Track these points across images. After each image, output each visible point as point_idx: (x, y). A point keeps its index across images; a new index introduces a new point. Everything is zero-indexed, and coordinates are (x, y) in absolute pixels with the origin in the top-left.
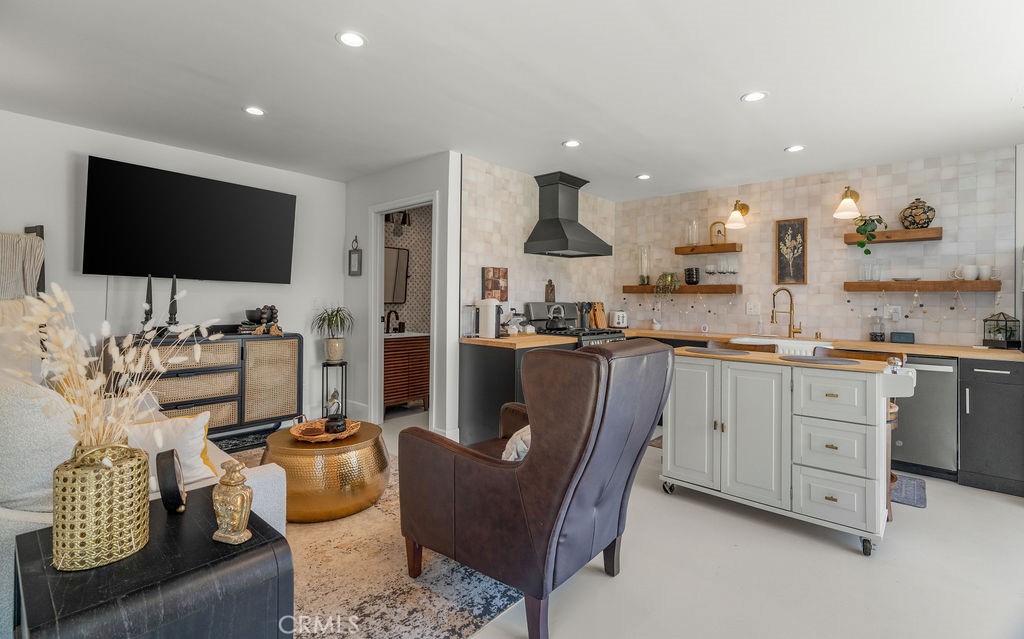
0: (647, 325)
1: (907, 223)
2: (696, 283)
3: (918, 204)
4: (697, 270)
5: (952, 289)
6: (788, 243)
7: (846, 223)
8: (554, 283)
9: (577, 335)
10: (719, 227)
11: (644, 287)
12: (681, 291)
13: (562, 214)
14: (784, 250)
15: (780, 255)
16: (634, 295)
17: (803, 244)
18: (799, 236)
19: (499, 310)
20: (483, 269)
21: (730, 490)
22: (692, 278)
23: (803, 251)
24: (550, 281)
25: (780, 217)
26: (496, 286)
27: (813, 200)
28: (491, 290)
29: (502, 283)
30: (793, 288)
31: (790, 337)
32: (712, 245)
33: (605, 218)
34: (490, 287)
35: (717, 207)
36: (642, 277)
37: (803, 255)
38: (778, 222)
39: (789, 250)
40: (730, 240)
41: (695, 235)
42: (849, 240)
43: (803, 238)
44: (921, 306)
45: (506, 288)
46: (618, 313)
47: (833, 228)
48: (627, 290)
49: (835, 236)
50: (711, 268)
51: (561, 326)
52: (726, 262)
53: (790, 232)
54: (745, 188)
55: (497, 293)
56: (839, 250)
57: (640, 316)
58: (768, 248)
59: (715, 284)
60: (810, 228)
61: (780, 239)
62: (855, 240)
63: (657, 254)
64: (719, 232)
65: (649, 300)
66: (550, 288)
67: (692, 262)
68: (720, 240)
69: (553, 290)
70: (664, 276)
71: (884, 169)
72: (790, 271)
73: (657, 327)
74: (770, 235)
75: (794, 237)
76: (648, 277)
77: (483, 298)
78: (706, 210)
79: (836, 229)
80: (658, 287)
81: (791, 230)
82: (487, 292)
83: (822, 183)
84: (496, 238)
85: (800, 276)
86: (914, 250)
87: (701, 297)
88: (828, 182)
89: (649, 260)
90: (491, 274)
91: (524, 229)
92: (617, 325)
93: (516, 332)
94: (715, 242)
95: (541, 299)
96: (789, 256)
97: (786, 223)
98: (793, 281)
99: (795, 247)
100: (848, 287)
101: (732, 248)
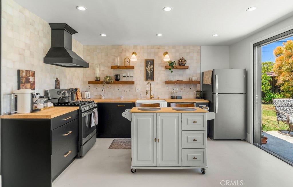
0: (98, 97)
1: (180, 64)
2: (119, 80)
3: (182, 59)
4: (119, 75)
5: (190, 83)
6: (149, 67)
7: (165, 62)
8: (59, 79)
9: (78, 105)
10: (128, 60)
11: (97, 82)
12: (114, 83)
13: (66, 45)
15: (147, 71)
16: (93, 85)
17: (153, 68)
18: (152, 65)
19: (33, 96)
20: (19, 71)
21: (161, 165)
22: (117, 78)
23: (153, 70)
24: (57, 79)
25: (146, 58)
26: (28, 81)
27: (156, 54)
28: (25, 83)
29: (31, 79)
30: (151, 82)
31: (150, 99)
32: (125, 66)
33: (80, 51)
34: (24, 81)
35: (125, 52)
36: (97, 78)
37: (153, 72)
38: (146, 60)
39: (149, 70)
40: (131, 65)
41: (118, 62)
42: (166, 68)
43: (153, 66)
44: (184, 88)
45: (34, 82)
46: (86, 93)
47: (161, 64)
48: (90, 82)
49: (162, 66)
50: (124, 75)
51: (67, 101)
52: (129, 73)
53: (149, 64)
54: (135, 47)
55: (29, 85)
56: (163, 71)
57: (95, 93)
58: (143, 68)
59: (125, 81)
60: (155, 62)
61: (147, 66)
62: (169, 68)
63: (102, 68)
64: (127, 61)
65: (100, 87)
66: (57, 82)
67: (117, 72)
68: (128, 65)
69: (59, 83)
70: (106, 77)
71: (174, 47)
72: (150, 77)
73: (103, 98)
74: (143, 64)
75: (151, 66)
76: (99, 77)
77: (19, 88)
78: (122, 53)
79: (162, 64)
80: (104, 81)
81: (150, 63)
82: (21, 85)
83: (158, 49)
84: (27, 53)
85: (152, 79)
86: (180, 72)
87: (121, 86)
88: (160, 49)
89: (99, 70)
90: (24, 74)
91: (43, 50)
92: (86, 98)
93: (43, 107)
94: (125, 65)
95: (53, 88)
96: (149, 72)
97: (148, 60)
98: (150, 80)
99: (151, 69)
100: (167, 82)
101: (132, 68)
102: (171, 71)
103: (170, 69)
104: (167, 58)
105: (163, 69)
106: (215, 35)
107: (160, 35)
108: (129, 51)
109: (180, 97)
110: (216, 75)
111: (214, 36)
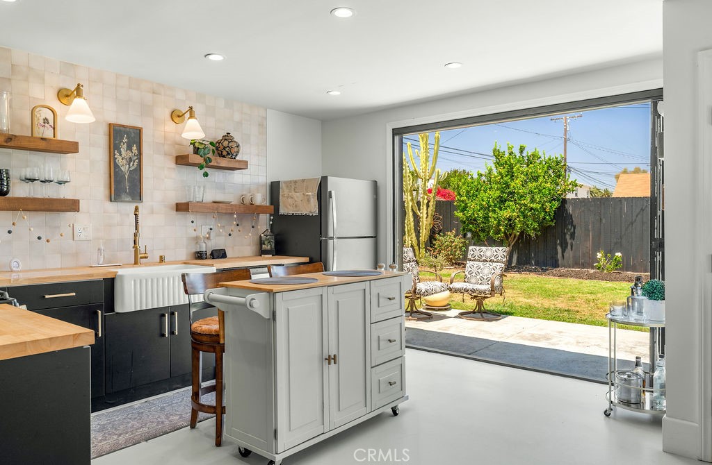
2: (7, 193)
3: (228, 137)
4: (7, 172)
6: (123, 153)
10: (46, 114)
14: (120, 161)
15: (115, 166)
17: (139, 156)
18: (135, 148)
23: (140, 165)
25: (114, 120)
27: (146, 110)
31: (136, 263)
32: (42, 139)
37: (139, 169)
38: (111, 125)
39: (125, 162)
42: (181, 161)
43: (139, 150)
44: (238, 225)
47: (164, 144)
49: (165, 153)
50: (28, 172)
53: (125, 140)
54: (69, 68)
56: (169, 168)
58: (100, 154)
60: (145, 138)
61: (114, 147)
62: (192, 162)
64: (46, 120)
68: (48, 134)
72: (126, 186)
74: (102, 140)
75: (129, 148)
81: (126, 138)
83: (154, 93)
85: (136, 193)
88: (160, 94)
94: (37, 135)
96: (125, 169)
97: (122, 128)
98: (129, 199)
99: (130, 158)
100: (182, 208)
101: (72, 148)
102: (203, 171)
103: (201, 167)
104: (193, 131)
105: (171, 164)
106: (335, 93)
107: (215, 58)
108: (44, 80)
109: (220, 254)
110: (332, 192)
111: (331, 93)
